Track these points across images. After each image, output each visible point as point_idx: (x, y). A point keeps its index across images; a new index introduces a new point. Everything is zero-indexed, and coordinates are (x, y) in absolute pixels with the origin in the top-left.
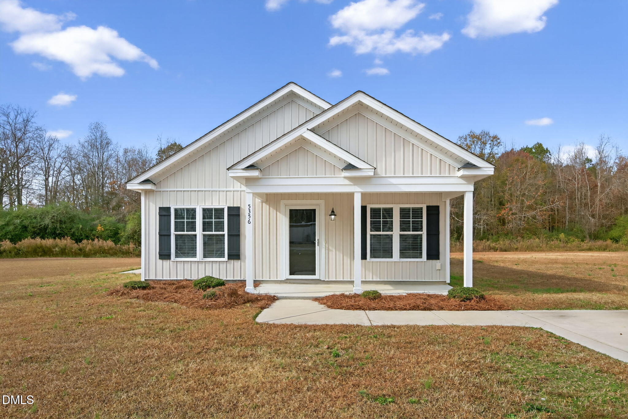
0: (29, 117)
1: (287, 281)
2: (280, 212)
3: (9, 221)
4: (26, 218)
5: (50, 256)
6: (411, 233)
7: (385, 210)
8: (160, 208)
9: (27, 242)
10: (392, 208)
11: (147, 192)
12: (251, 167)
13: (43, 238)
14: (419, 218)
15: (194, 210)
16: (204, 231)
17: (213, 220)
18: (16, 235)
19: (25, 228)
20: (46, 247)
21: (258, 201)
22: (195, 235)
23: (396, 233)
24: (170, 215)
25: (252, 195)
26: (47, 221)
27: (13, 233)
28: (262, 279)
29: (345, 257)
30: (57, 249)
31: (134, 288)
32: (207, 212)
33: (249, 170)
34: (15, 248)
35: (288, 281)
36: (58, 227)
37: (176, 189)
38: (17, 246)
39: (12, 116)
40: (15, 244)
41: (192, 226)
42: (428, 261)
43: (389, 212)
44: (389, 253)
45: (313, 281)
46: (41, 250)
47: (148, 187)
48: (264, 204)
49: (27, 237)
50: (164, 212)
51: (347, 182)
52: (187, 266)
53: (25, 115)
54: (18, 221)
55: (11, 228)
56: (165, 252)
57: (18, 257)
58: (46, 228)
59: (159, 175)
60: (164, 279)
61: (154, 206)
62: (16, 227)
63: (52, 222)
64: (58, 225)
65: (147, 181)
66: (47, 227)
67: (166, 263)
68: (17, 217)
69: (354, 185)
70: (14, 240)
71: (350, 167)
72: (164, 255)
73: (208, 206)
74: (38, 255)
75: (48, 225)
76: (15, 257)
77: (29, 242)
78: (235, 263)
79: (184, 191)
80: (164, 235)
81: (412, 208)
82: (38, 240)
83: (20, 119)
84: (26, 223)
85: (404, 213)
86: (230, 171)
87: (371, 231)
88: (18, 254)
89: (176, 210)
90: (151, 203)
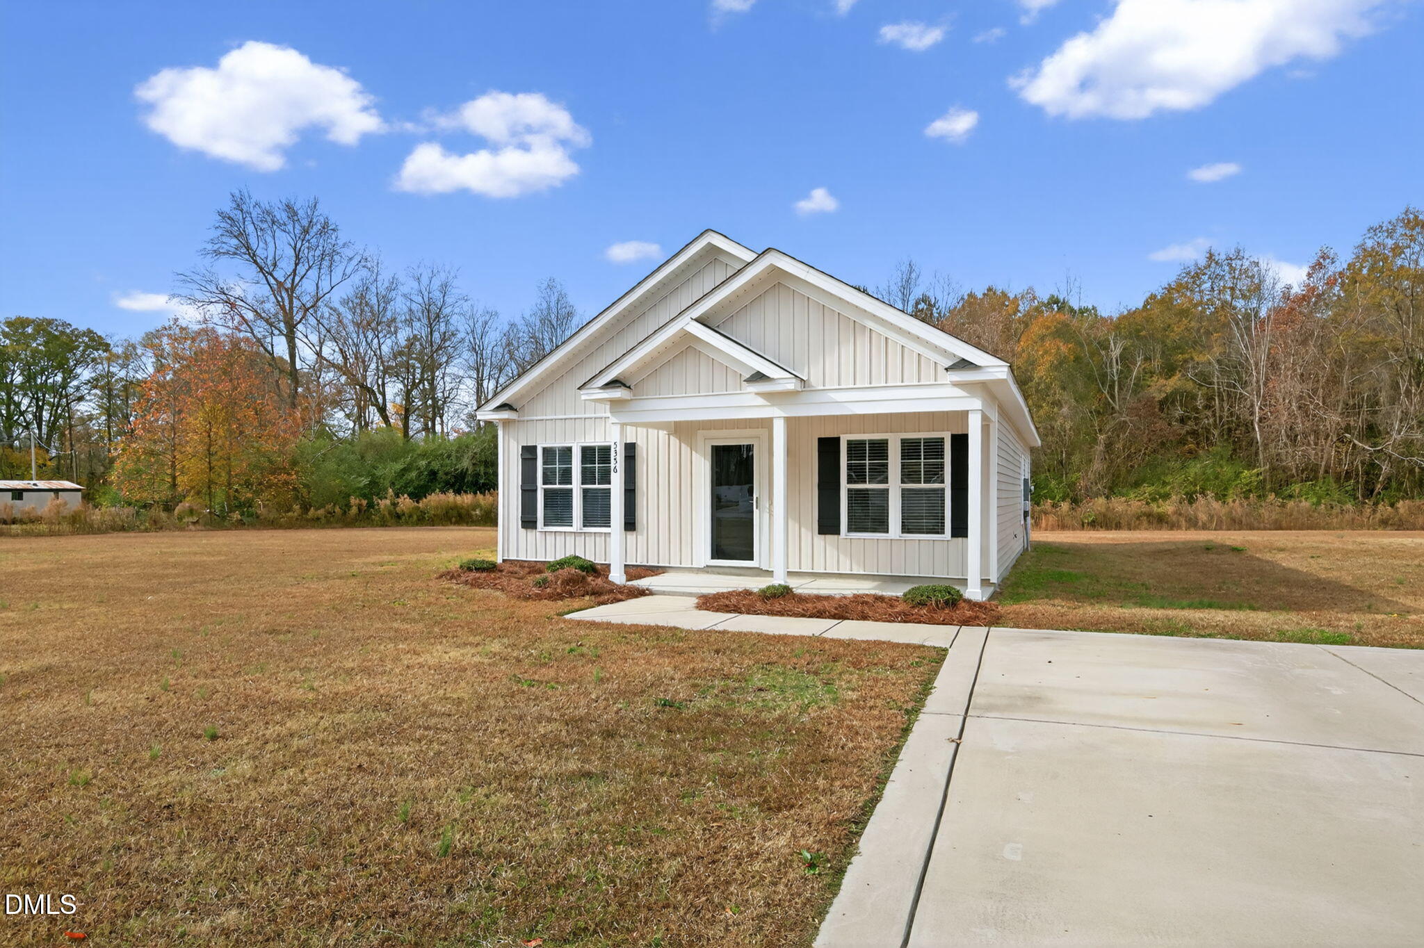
0: (450, 278)
1: (708, 569)
2: (696, 452)
3: (410, 464)
4: (436, 457)
5: (467, 524)
6: (923, 486)
7: (873, 444)
8: (523, 447)
9: (435, 499)
10: (887, 440)
11: (506, 423)
12: (614, 383)
13: (458, 492)
14: (938, 459)
15: (569, 449)
16: (582, 484)
17: (597, 465)
18: (422, 487)
19: (433, 474)
20: (463, 508)
21: (663, 434)
22: (571, 490)
23: (895, 487)
24: (536, 459)
25: (619, 426)
26: (466, 463)
27: (416, 484)
28: (668, 565)
29: (803, 530)
30: (478, 512)
31: (470, 569)
32: (588, 453)
33: (608, 388)
34: (419, 508)
35: (710, 569)
36: (482, 473)
37: (544, 417)
38: (421, 505)
39: (425, 280)
40: (418, 502)
41: (566, 476)
42: (955, 540)
43: (880, 449)
44: (881, 525)
45: (749, 571)
46: (455, 513)
47: (505, 415)
48: (671, 437)
49: (434, 491)
50: (529, 453)
51: (761, 401)
52: (560, 539)
53: (443, 276)
54: (423, 463)
55: (414, 474)
56: (529, 518)
57: (422, 525)
58: (463, 474)
59: (521, 396)
60: (528, 559)
61: (516, 443)
62: (421, 473)
63: (474, 464)
64: (482, 469)
65: (505, 406)
66: (466, 473)
67: (531, 533)
68: (424, 455)
69: (773, 405)
70: (417, 495)
71: (759, 377)
72: (529, 522)
73: (590, 442)
74: (451, 523)
75: (467, 469)
76: (417, 525)
77: (438, 499)
78: (629, 537)
79: (565, 419)
80: (528, 492)
81: (924, 439)
82: (451, 497)
83: (436, 284)
84: (435, 465)
85: (910, 449)
86: (582, 392)
87: (848, 483)
88: (422, 520)
89: (545, 450)
90: (511, 440)
